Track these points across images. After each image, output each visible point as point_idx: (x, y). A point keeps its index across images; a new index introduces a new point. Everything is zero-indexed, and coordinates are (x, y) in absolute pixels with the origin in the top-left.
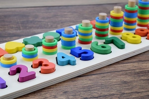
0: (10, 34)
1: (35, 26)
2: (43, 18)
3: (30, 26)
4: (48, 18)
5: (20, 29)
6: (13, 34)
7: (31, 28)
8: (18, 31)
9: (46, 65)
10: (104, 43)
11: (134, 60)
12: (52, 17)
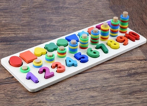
0: (35, 37)
1: (50, 29)
2: (56, 22)
3: (47, 29)
4: (60, 22)
5: (41, 33)
6: (37, 37)
7: (48, 31)
8: (40, 35)
9: (60, 67)
10: (96, 48)
11: (113, 61)
12: (62, 21)
